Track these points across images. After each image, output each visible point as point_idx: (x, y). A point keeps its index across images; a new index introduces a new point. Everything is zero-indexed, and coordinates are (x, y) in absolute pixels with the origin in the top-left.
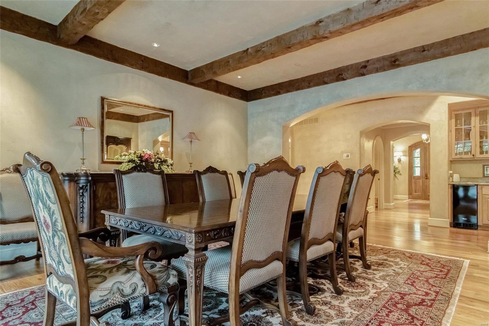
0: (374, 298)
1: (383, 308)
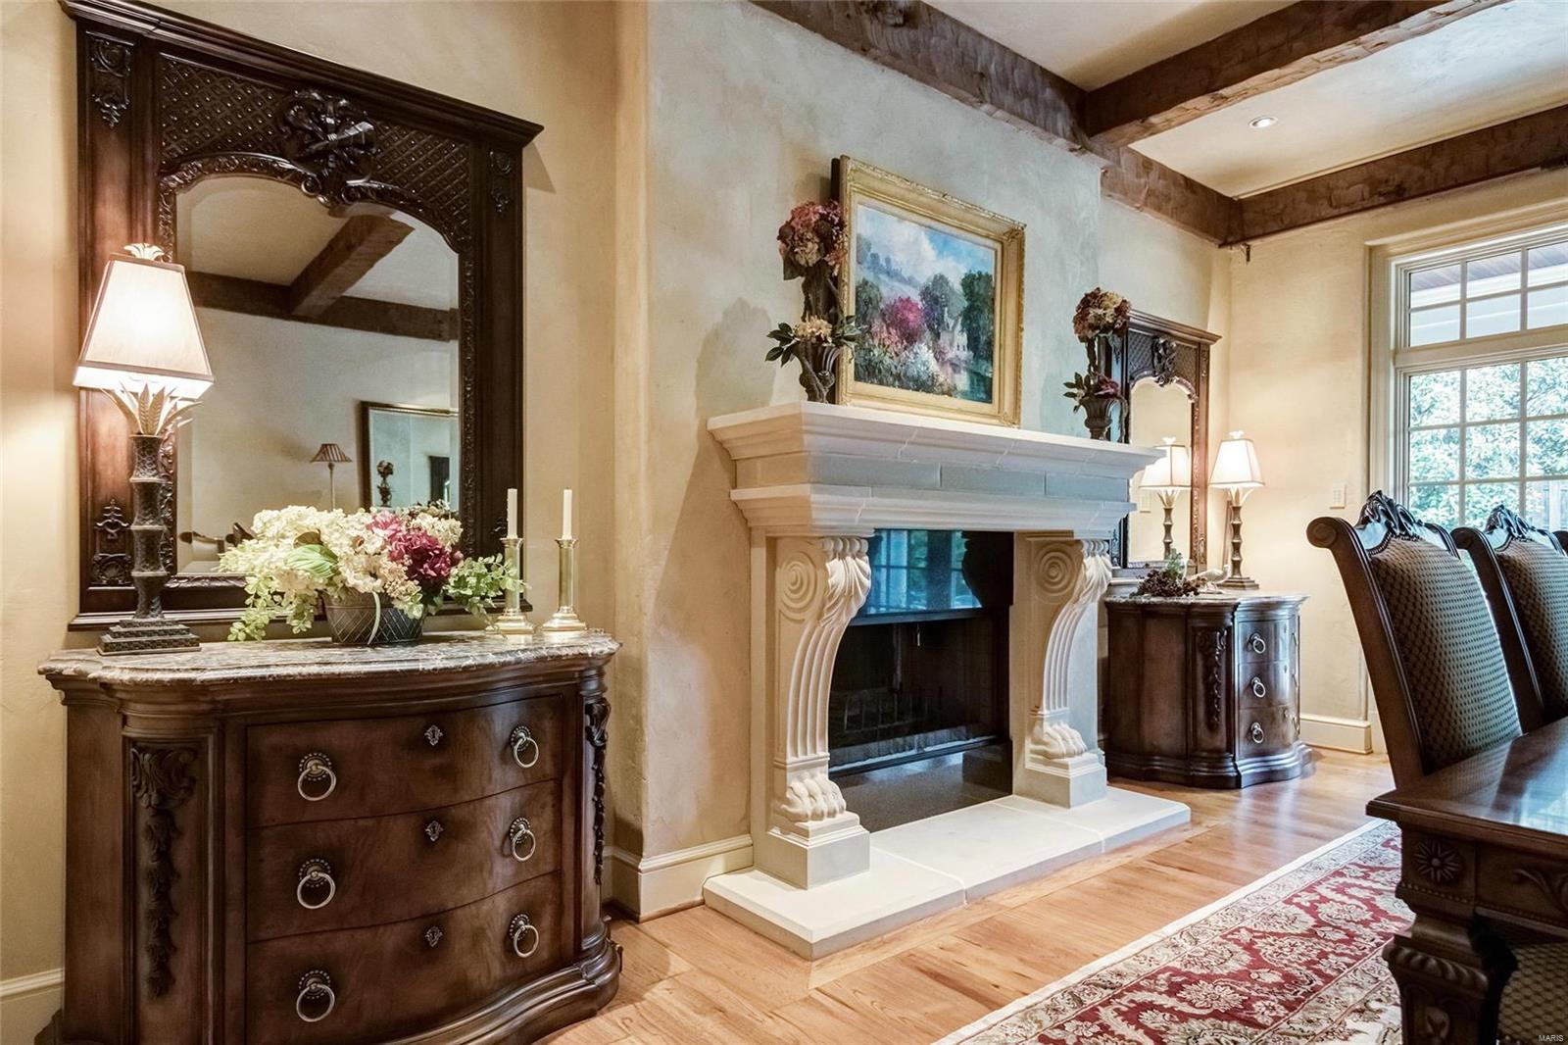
0: (1361, 1011)
1: (1334, 974)
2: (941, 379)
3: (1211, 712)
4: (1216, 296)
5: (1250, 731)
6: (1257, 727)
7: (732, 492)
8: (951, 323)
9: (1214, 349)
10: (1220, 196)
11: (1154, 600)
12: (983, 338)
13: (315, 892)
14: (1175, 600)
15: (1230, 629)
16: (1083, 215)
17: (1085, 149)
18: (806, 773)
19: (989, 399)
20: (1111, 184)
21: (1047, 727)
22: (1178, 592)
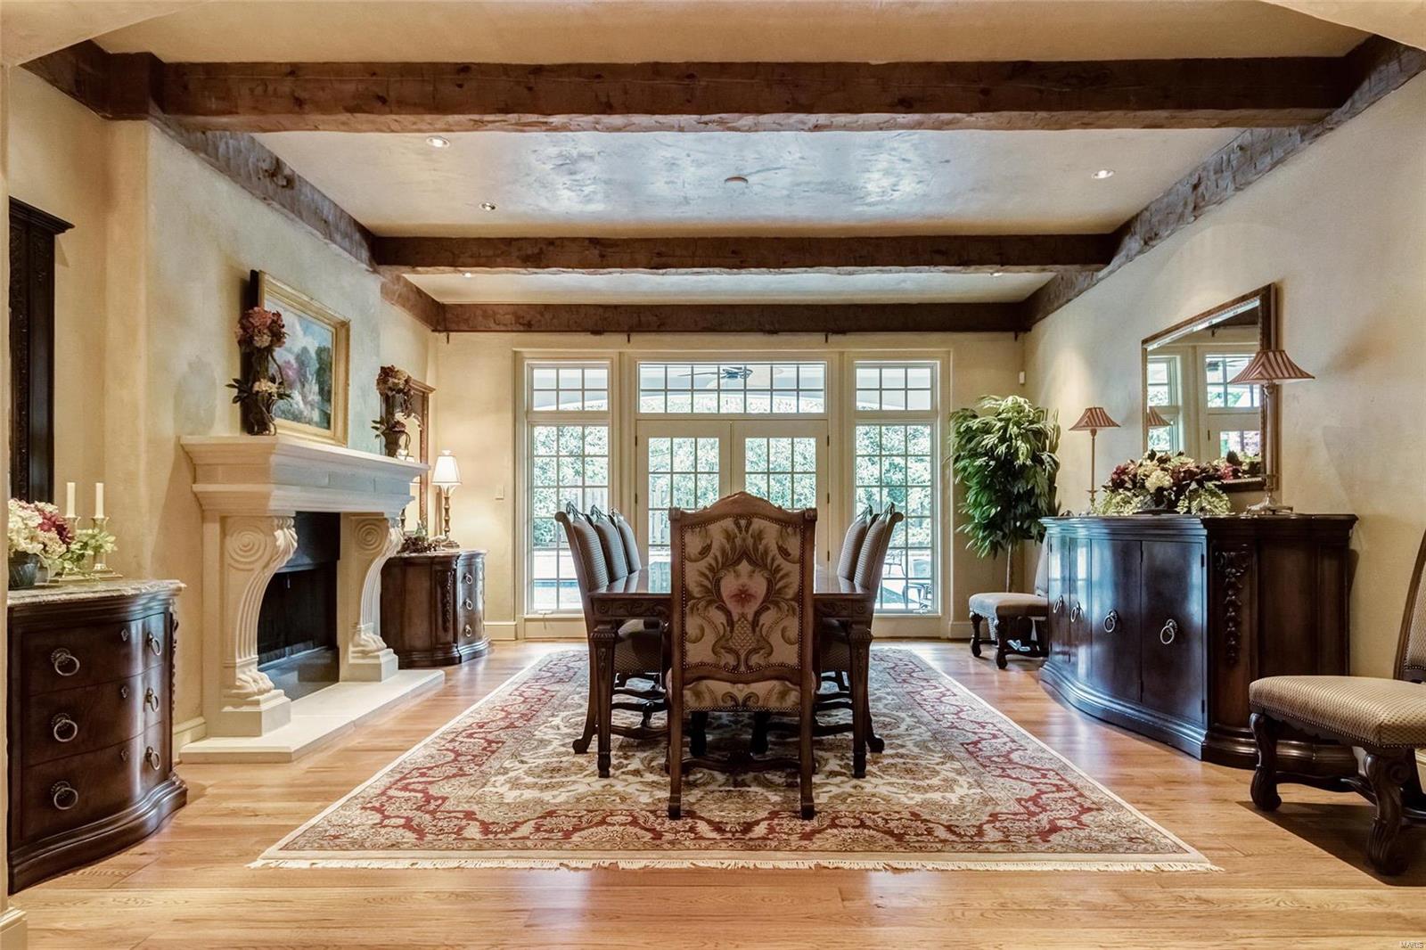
2: (305, 414)
3: (445, 621)
4: (430, 364)
5: (465, 630)
6: (468, 627)
7: (194, 486)
8: (310, 378)
9: (431, 396)
10: (433, 300)
11: (413, 555)
12: (326, 388)
13: (65, 732)
14: (425, 554)
15: (455, 570)
16: (372, 311)
17: (375, 271)
18: (246, 669)
19: (328, 427)
20: (385, 291)
21: (363, 636)
22: (426, 549)
